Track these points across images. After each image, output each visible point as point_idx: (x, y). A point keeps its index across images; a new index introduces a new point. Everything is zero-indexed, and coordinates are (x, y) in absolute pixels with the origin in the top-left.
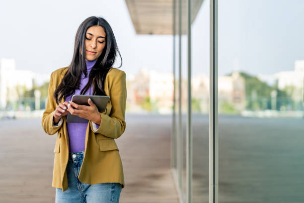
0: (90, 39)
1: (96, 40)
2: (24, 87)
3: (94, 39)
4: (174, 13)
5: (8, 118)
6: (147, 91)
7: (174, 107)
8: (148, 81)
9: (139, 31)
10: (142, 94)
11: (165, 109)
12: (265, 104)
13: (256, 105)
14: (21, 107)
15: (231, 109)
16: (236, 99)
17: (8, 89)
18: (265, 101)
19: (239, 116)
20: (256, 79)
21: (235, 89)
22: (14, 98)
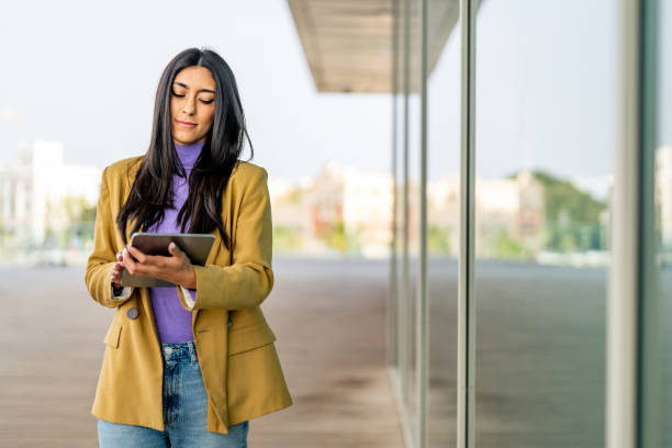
0: (182, 96)
1: (196, 96)
2: (82, 201)
3: (190, 96)
4: (395, 48)
5: (52, 264)
6: (339, 209)
7: (393, 245)
8: (340, 189)
9: (322, 86)
10: (328, 215)
11: (377, 247)
12: (586, 238)
13: (568, 241)
14: (76, 241)
15: (515, 247)
16: (527, 227)
17: (48, 205)
18: (586, 231)
19: (532, 263)
20: (569, 186)
21: (524, 207)
22: (60, 223)
